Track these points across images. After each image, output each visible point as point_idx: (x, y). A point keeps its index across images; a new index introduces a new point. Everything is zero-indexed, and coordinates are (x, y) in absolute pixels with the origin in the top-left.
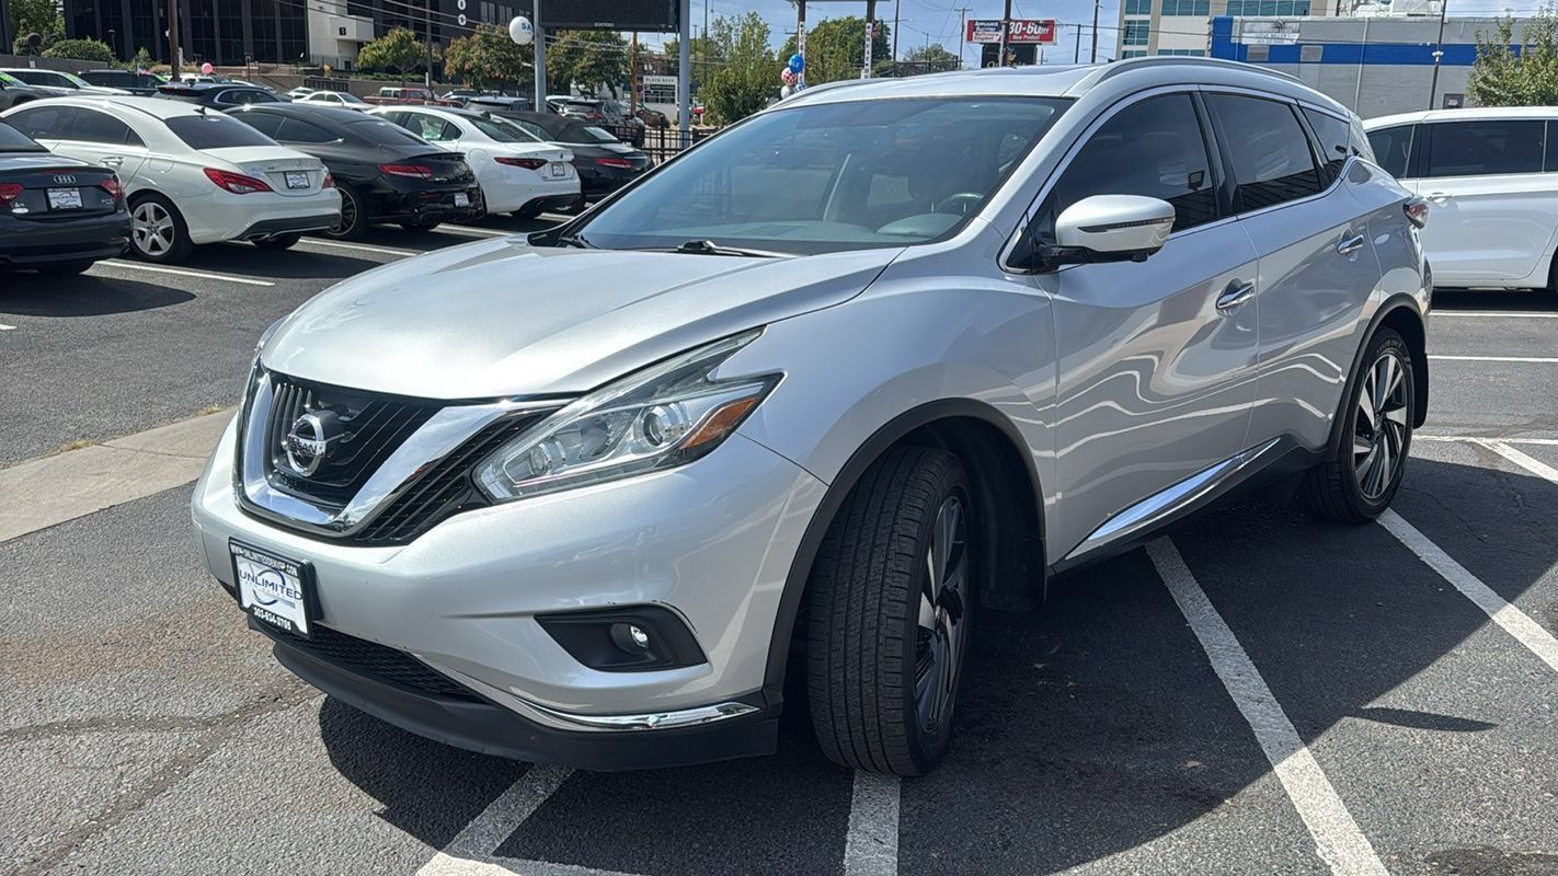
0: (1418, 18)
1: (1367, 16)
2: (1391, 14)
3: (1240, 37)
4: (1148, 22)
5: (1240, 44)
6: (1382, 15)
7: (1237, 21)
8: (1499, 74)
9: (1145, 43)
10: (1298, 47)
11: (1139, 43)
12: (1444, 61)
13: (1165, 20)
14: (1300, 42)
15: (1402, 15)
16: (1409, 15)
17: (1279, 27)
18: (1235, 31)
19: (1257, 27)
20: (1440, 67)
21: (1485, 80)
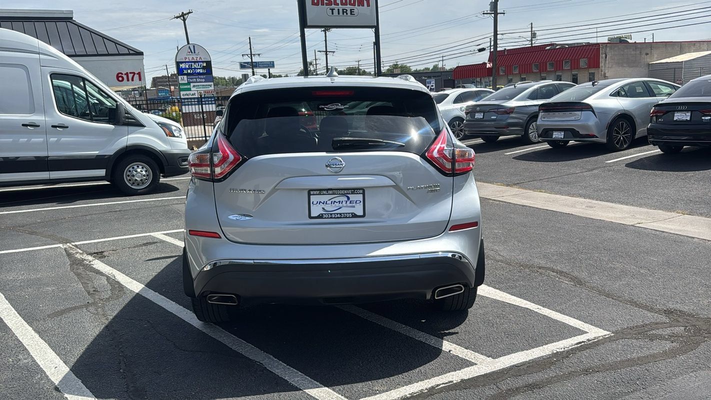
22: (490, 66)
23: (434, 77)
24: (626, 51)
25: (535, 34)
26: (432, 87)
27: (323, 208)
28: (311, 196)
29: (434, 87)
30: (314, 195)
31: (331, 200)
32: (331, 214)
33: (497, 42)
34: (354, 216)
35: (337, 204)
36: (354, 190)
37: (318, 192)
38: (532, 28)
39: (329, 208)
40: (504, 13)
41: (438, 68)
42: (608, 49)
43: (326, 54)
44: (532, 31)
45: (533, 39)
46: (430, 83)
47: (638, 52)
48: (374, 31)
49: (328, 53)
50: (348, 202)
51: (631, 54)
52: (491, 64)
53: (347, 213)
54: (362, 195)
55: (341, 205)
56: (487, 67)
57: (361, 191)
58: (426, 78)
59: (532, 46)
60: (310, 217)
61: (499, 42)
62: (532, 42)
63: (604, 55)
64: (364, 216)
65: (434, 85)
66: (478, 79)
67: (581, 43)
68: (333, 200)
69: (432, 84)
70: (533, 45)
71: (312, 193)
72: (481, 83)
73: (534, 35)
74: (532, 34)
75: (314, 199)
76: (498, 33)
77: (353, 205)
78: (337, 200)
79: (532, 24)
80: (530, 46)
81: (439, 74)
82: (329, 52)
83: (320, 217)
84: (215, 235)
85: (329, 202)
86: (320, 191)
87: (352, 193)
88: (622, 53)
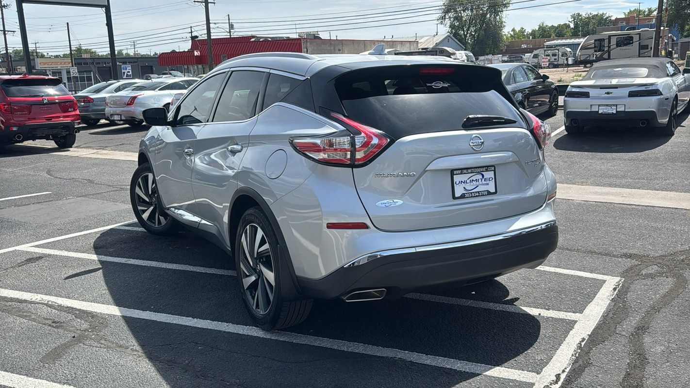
22: (198, 54)
23: (129, 63)
24: (323, 46)
25: (232, 25)
26: (128, 74)
27: (464, 188)
28: (454, 176)
29: (131, 73)
30: (457, 174)
31: (470, 179)
32: (471, 193)
33: (210, 30)
34: (489, 193)
35: (474, 183)
36: (487, 168)
37: (460, 171)
38: (229, 20)
39: (469, 187)
40: (214, 3)
41: (122, 54)
42: (308, 44)
43: (5, 34)
44: (229, 23)
45: (231, 31)
46: (126, 69)
47: (332, 48)
48: (104, 11)
49: (6, 32)
50: (483, 180)
51: (327, 50)
52: (199, 52)
53: (483, 191)
54: (493, 172)
55: (477, 183)
56: (195, 55)
57: (493, 168)
58: (121, 64)
59: (230, 38)
60: (454, 198)
61: (212, 31)
62: (230, 34)
63: (305, 50)
64: (496, 193)
65: (130, 71)
66: (186, 67)
67: (282, 37)
68: (471, 179)
69: (128, 71)
70: (232, 37)
71: (455, 172)
72: (188, 71)
73: (231, 27)
74: (229, 25)
75: (457, 178)
76: (211, 22)
77: (488, 182)
78: (474, 178)
79: (229, 15)
80: (229, 37)
81: (136, 60)
82: (9, 31)
83: (463, 196)
84: (364, 226)
85: (468, 181)
86: (462, 170)
87: (487, 170)
88: (320, 48)
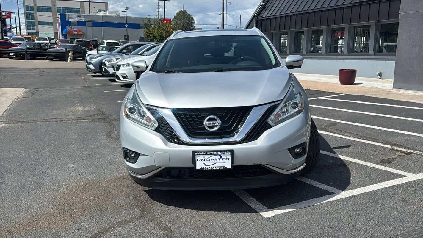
0: (115, 16)
1: (102, 15)
2: (107, 14)
3: (69, 18)
4: (33, 13)
5: (69, 21)
6: (105, 14)
7: (67, 15)
8: (149, 31)
9: (34, 19)
10: (85, 22)
11: (31, 19)
12: (129, 27)
13: (39, 13)
14: (86, 21)
15: (110, 15)
16: (112, 15)
17: (79, 16)
18: (67, 17)
19: (73, 16)
20: (128, 29)
21: (147, 32)
